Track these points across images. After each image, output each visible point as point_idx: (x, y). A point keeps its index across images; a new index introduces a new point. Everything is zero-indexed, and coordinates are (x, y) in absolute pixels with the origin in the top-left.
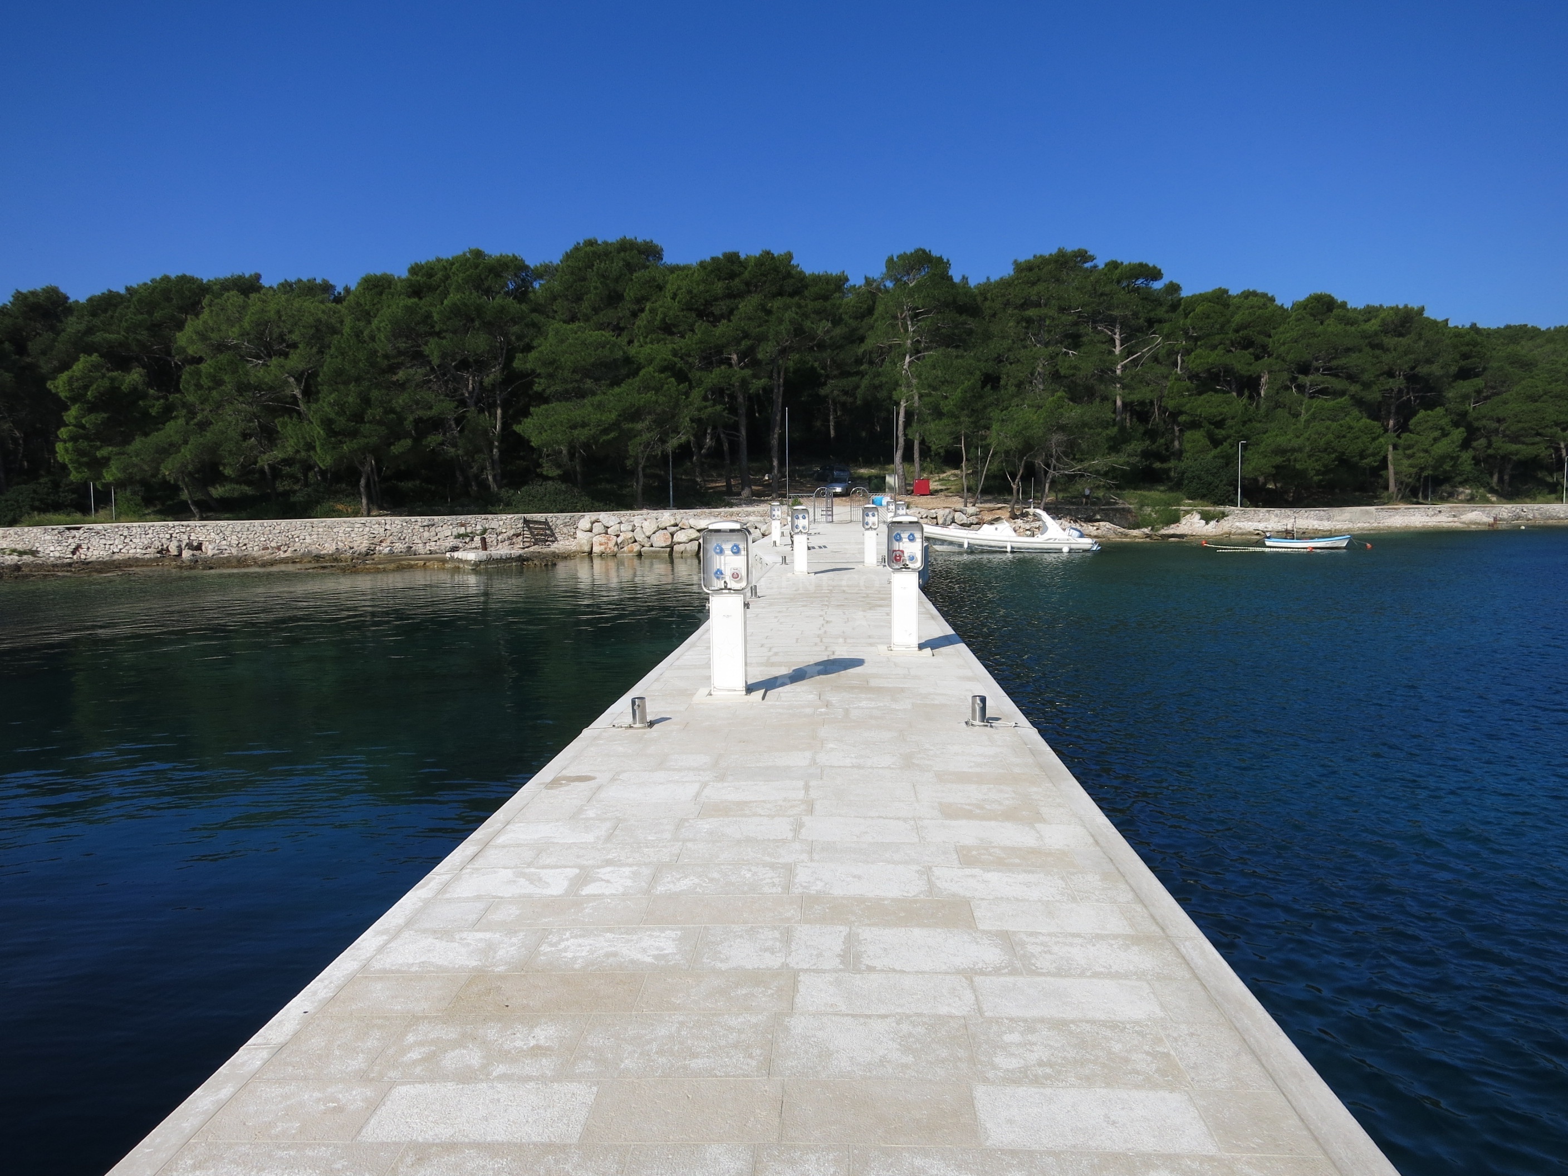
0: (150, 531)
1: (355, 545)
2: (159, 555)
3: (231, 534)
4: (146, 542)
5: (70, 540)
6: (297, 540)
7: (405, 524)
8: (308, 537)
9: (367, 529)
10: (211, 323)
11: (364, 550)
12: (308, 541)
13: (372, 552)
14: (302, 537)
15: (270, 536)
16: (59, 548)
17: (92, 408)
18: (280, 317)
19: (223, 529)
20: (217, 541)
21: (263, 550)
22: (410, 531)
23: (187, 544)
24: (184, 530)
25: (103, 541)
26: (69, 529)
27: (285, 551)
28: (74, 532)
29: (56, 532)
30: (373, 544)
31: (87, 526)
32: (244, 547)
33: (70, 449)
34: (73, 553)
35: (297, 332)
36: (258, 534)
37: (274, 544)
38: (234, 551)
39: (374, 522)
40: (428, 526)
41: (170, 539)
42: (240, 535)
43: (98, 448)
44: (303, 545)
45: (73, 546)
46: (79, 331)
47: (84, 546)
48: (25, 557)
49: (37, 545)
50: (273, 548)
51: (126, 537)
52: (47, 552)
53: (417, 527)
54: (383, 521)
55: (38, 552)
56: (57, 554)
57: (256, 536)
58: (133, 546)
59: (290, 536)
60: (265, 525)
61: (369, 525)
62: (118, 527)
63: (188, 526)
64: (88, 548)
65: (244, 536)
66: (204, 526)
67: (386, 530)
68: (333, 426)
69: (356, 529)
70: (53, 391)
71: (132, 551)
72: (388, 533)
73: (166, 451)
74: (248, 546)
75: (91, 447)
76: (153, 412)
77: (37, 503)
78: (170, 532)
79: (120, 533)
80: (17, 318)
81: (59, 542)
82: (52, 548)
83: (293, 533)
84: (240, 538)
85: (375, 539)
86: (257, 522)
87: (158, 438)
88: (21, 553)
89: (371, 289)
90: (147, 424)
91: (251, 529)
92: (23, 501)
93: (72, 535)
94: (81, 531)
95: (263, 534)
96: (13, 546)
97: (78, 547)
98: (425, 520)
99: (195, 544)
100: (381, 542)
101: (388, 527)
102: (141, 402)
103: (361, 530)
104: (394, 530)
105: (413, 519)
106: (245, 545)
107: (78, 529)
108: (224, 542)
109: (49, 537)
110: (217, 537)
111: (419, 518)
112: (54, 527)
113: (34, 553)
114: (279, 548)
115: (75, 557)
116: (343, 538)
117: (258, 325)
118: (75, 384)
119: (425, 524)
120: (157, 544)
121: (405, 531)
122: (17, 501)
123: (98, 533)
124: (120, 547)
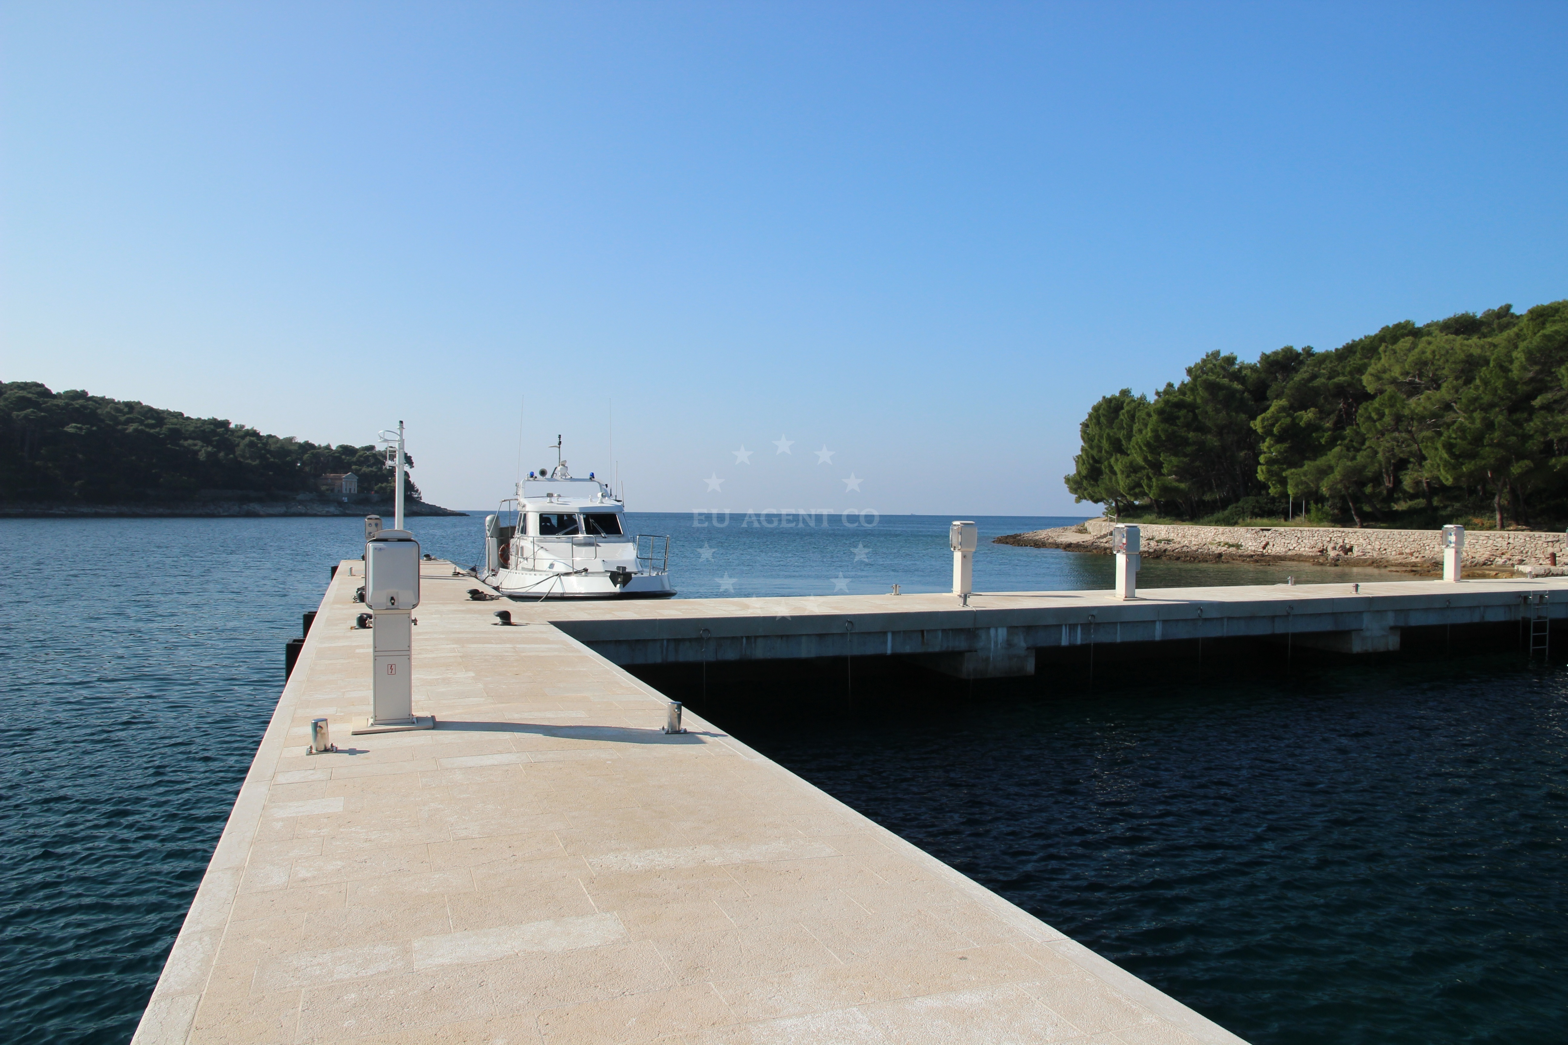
0: (1316, 535)
1: (1477, 556)
2: (1319, 553)
3: (1375, 540)
4: (1312, 543)
5: (1262, 539)
6: (1427, 548)
7: (1528, 539)
8: (1437, 546)
9: (1491, 542)
10: (1386, 365)
11: (1482, 560)
12: (1436, 549)
13: (1489, 563)
14: (1431, 546)
15: (1405, 543)
16: (1254, 544)
17: (1279, 440)
18: (1434, 356)
19: (1369, 536)
20: (1364, 546)
21: (1399, 554)
22: (1532, 545)
23: (1341, 546)
24: (1340, 535)
25: (1283, 541)
26: (1263, 530)
27: (1417, 557)
28: (1266, 533)
29: (1254, 531)
30: (1493, 555)
31: (1274, 528)
32: (1384, 552)
33: (1264, 470)
34: (1264, 548)
35: (1447, 369)
36: (1396, 541)
37: (1407, 551)
38: (1375, 554)
39: (1498, 536)
40: (1552, 542)
41: (1329, 542)
42: (1381, 542)
43: (1284, 470)
44: (1432, 553)
45: (1264, 543)
46: (1303, 379)
47: (1271, 544)
48: (1231, 549)
49: (1242, 540)
50: (1407, 554)
51: (1299, 538)
52: (1247, 546)
53: (1540, 542)
54: (1507, 535)
55: (1241, 546)
56: (1253, 548)
57: (1394, 543)
58: (1303, 546)
59: (1422, 545)
60: (1402, 533)
61: (1493, 538)
62: (1294, 530)
63: (1343, 532)
64: (1274, 545)
65: (1385, 543)
66: (1355, 532)
67: (1509, 543)
68: (1454, 450)
69: (1480, 542)
70: (1254, 428)
71: (1302, 549)
72: (1511, 546)
73: (1324, 472)
74: (1388, 551)
75: (1280, 468)
76: (1323, 441)
77: (1256, 510)
78: (1330, 536)
79: (1295, 535)
80: (1261, 373)
81: (1255, 539)
82: (1250, 544)
83: (1424, 542)
84: (1381, 544)
85: (1498, 551)
86: (1396, 531)
87: (1321, 462)
88: (1230, 546)
89: (1535, 320)
90: (1318, 451)
91: (1391, 536)
92: (1247, 508)
93: (1264, 534)
94: (1270, 532)
95: (1400, 541)
96: (1227, 540)
97: (1267, 544)
98: (1551, 536)
99: (1348, 547)
100: (1503, 554)
101: (1511, 541)
102: (1314, 435)
103: (1485, 542)
104: (1517, 544)
105: (1537, 534)
106: (1385, 550)
107: (1269, 530)
108: (1369, 547)
109: (1249, 535)
110: (1364, 542)
111: (1543, 534)
112: (1253, 528)
113: (1238, 546)
114: (1412, 554)
115: (1264, 551)
116: (1468, 549)
117: (1416, 364)
118: (1266, 423)
119: (1549, 540)
120: (1320, 545)
121: (1528, 545)
122: (1243, 508)
123: (1280, 534)
124: (1294, 545)
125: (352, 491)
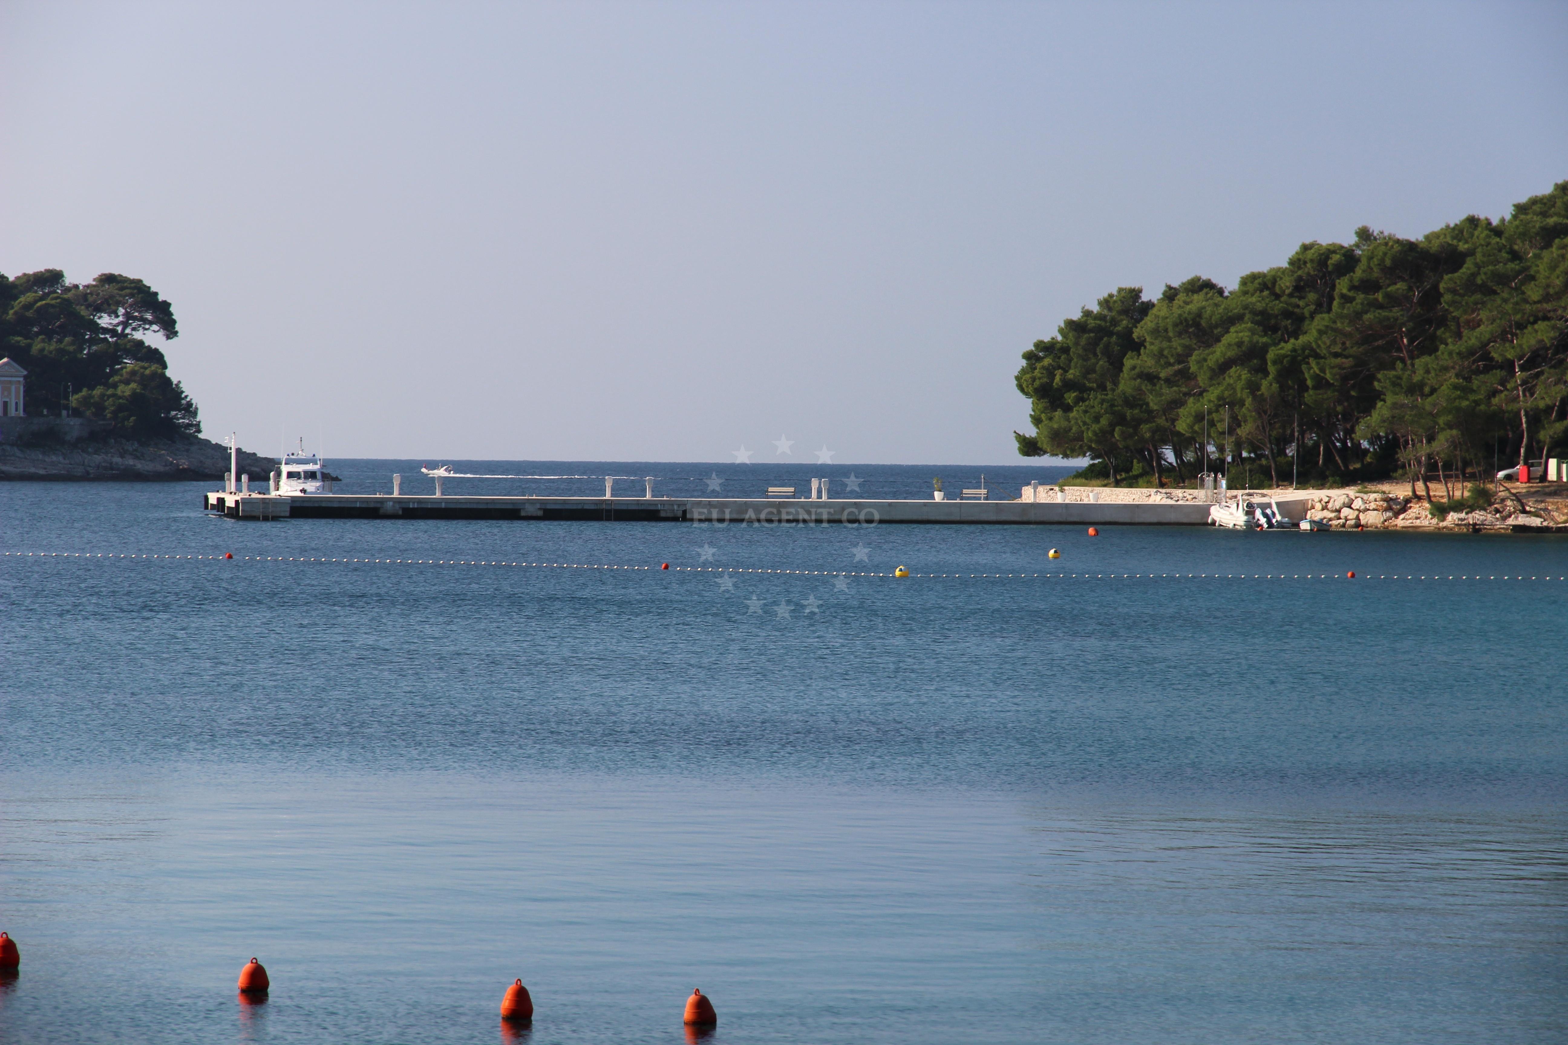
125: (12, 412)
